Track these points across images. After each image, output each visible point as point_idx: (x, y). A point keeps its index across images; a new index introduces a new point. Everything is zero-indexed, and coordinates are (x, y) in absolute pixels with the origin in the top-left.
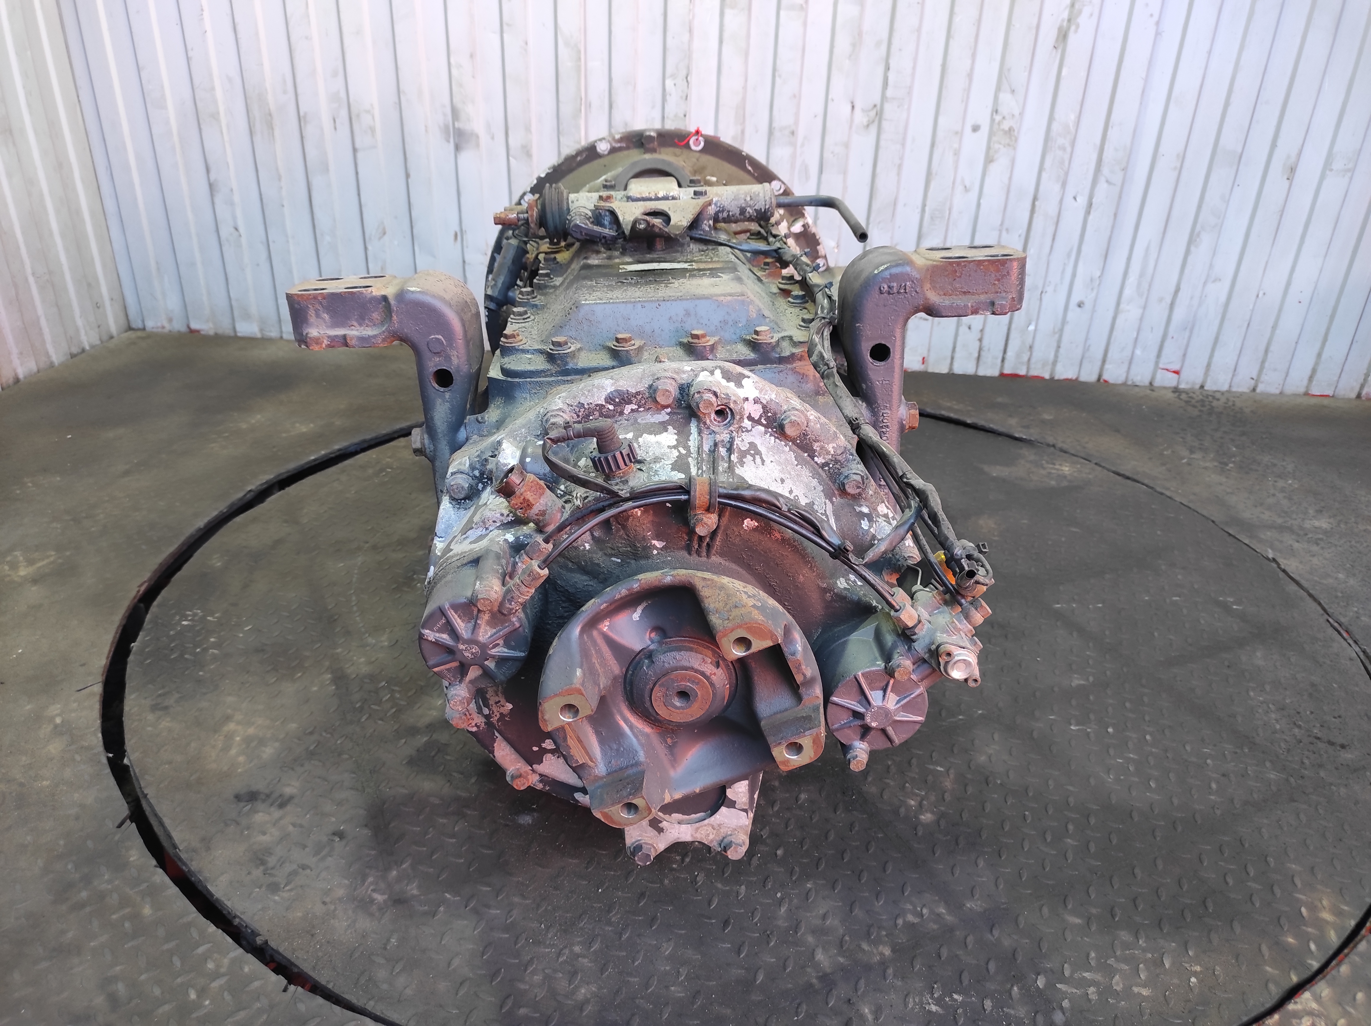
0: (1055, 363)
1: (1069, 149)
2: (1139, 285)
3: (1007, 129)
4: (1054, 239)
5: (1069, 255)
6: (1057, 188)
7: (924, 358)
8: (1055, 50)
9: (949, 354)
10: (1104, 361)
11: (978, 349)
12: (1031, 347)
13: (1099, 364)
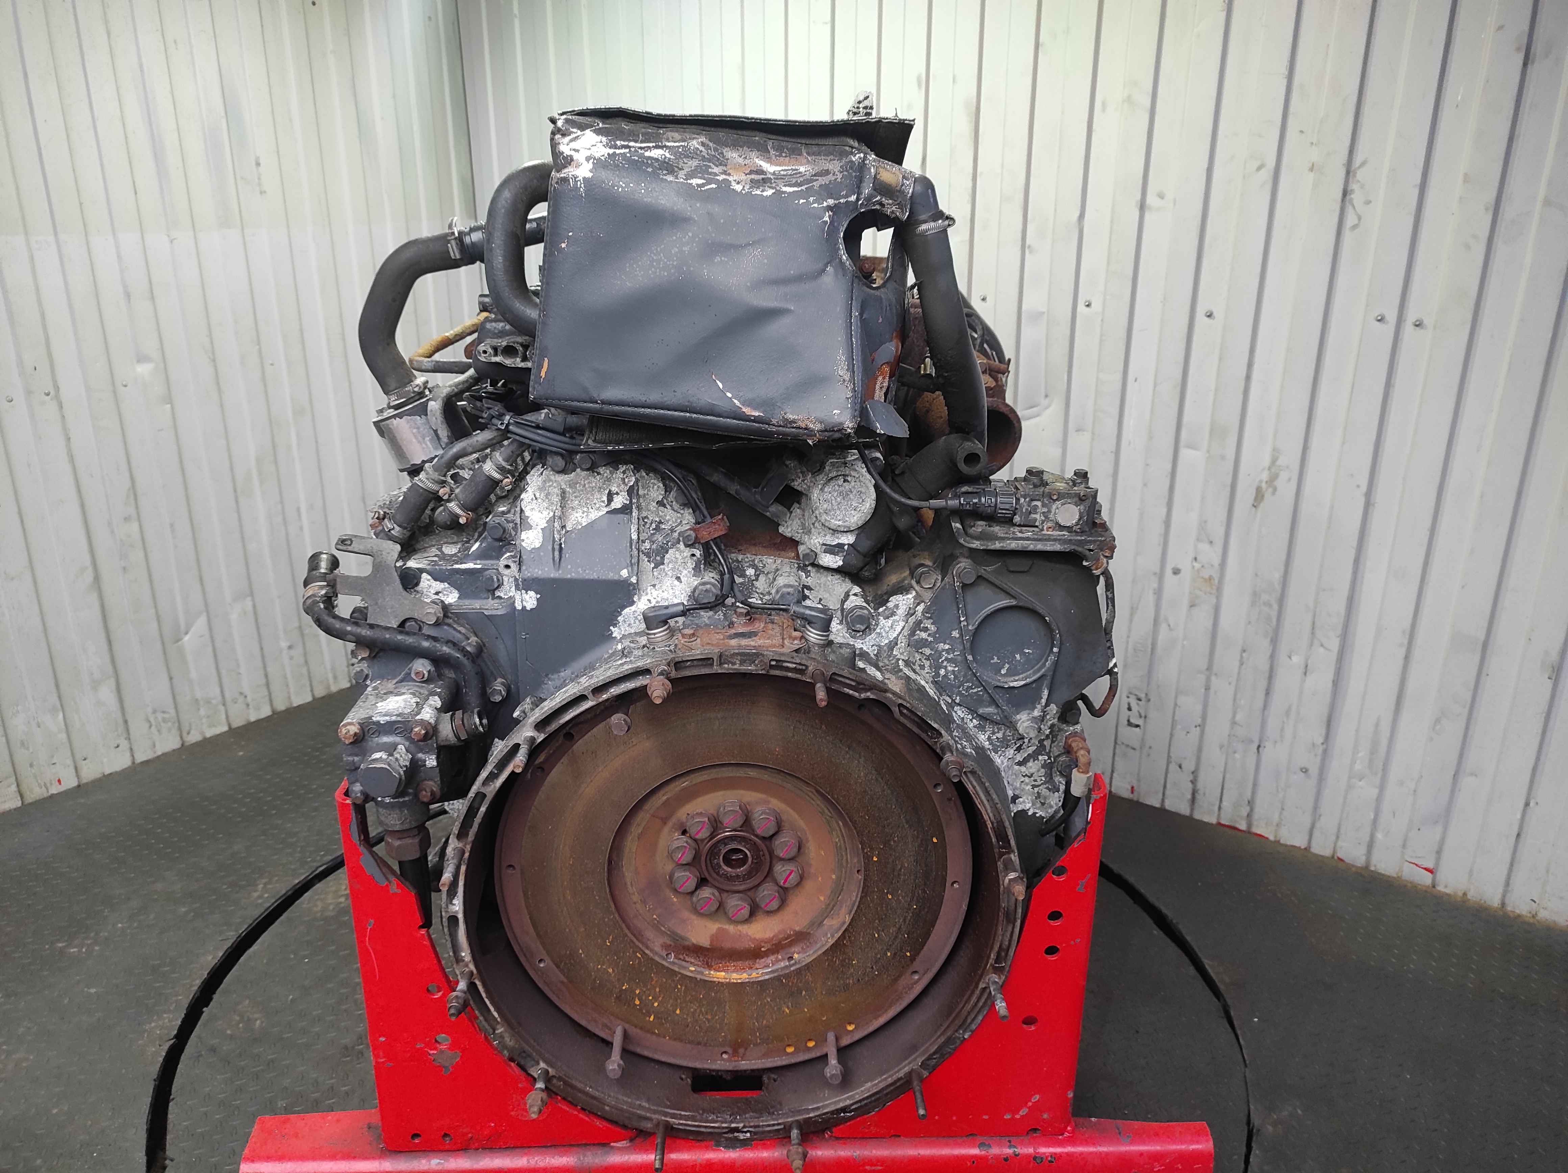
0: (1278, 825)
1: (1276, 607)
2: (1371, 761)
3: (1207, 577)
4: (1268, 693)
5: (1288, 713)
6: (1266, 643)
7: (1132, 788)
8: (1254, 509)
9: (1162, 789)
10: (1338, 837)
11: (1190, 791)
12: (1251, 803)
13: (1334, 838)
